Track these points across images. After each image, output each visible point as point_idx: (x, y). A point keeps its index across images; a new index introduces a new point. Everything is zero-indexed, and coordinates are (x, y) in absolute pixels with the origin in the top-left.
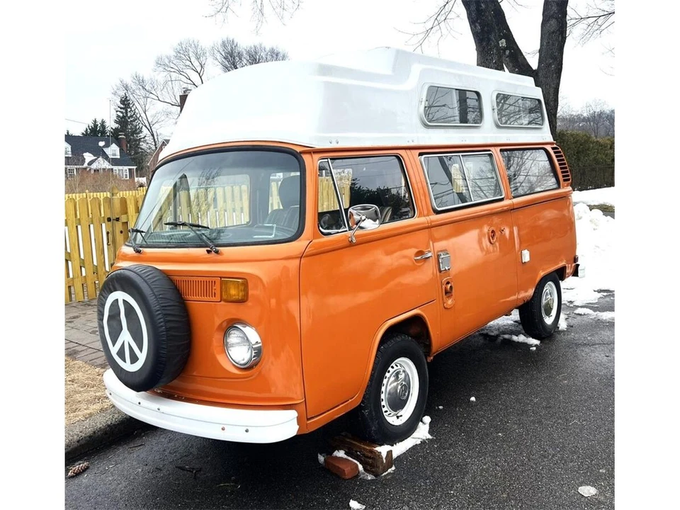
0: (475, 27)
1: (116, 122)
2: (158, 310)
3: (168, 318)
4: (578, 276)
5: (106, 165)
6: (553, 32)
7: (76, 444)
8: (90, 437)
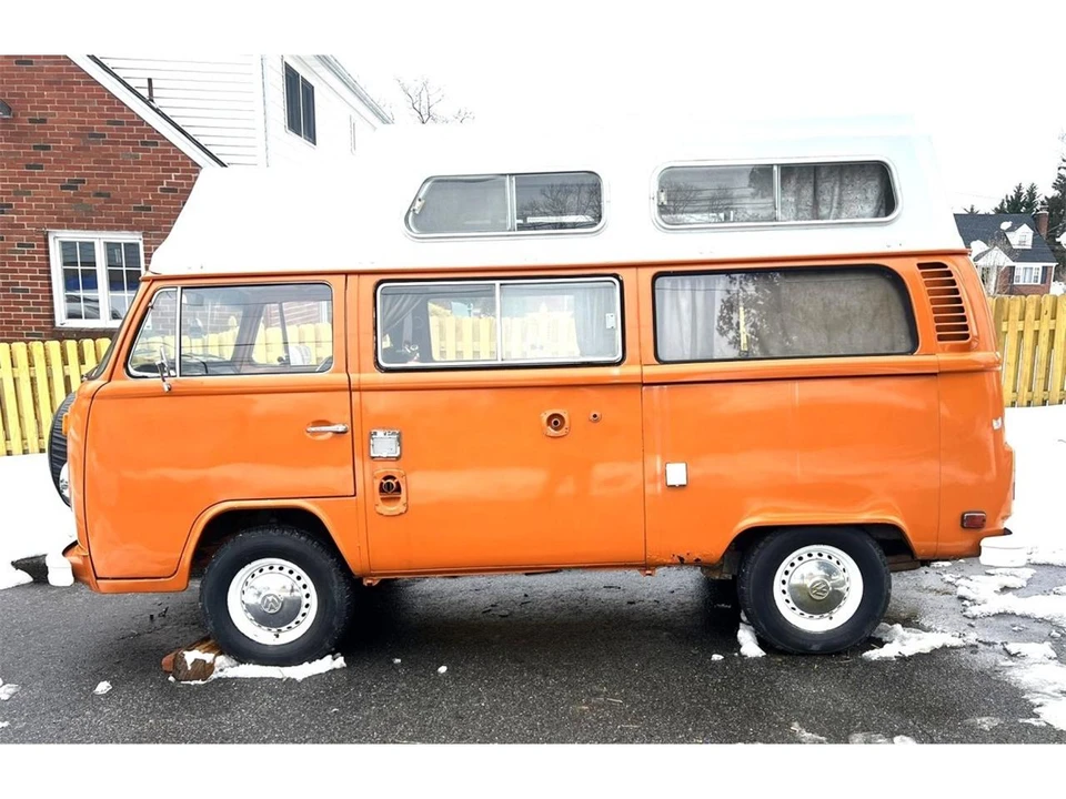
1: (1055, 186)
5: (1004, 261)
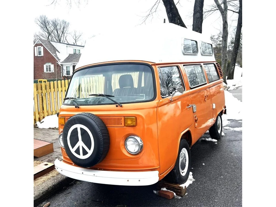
0: (169, 15)
2: (100, 131)
3: (104, 135)
4: (226, 114)
6: (198, 18)
7: (42, 195)
8: (47, 191)
